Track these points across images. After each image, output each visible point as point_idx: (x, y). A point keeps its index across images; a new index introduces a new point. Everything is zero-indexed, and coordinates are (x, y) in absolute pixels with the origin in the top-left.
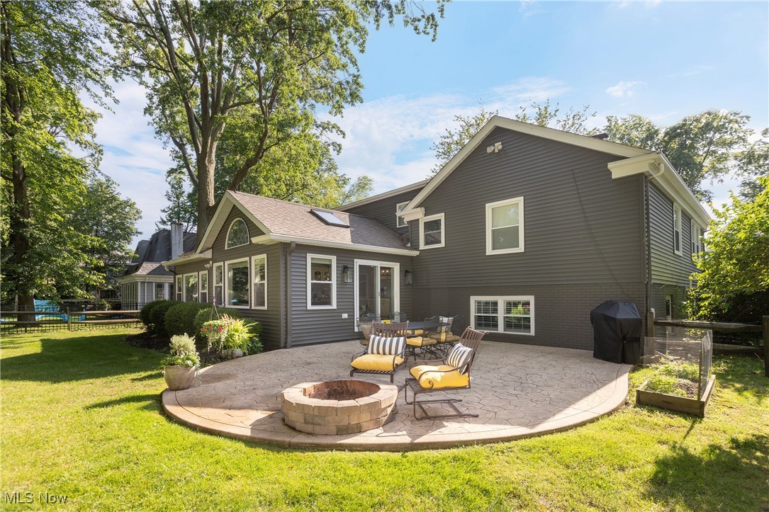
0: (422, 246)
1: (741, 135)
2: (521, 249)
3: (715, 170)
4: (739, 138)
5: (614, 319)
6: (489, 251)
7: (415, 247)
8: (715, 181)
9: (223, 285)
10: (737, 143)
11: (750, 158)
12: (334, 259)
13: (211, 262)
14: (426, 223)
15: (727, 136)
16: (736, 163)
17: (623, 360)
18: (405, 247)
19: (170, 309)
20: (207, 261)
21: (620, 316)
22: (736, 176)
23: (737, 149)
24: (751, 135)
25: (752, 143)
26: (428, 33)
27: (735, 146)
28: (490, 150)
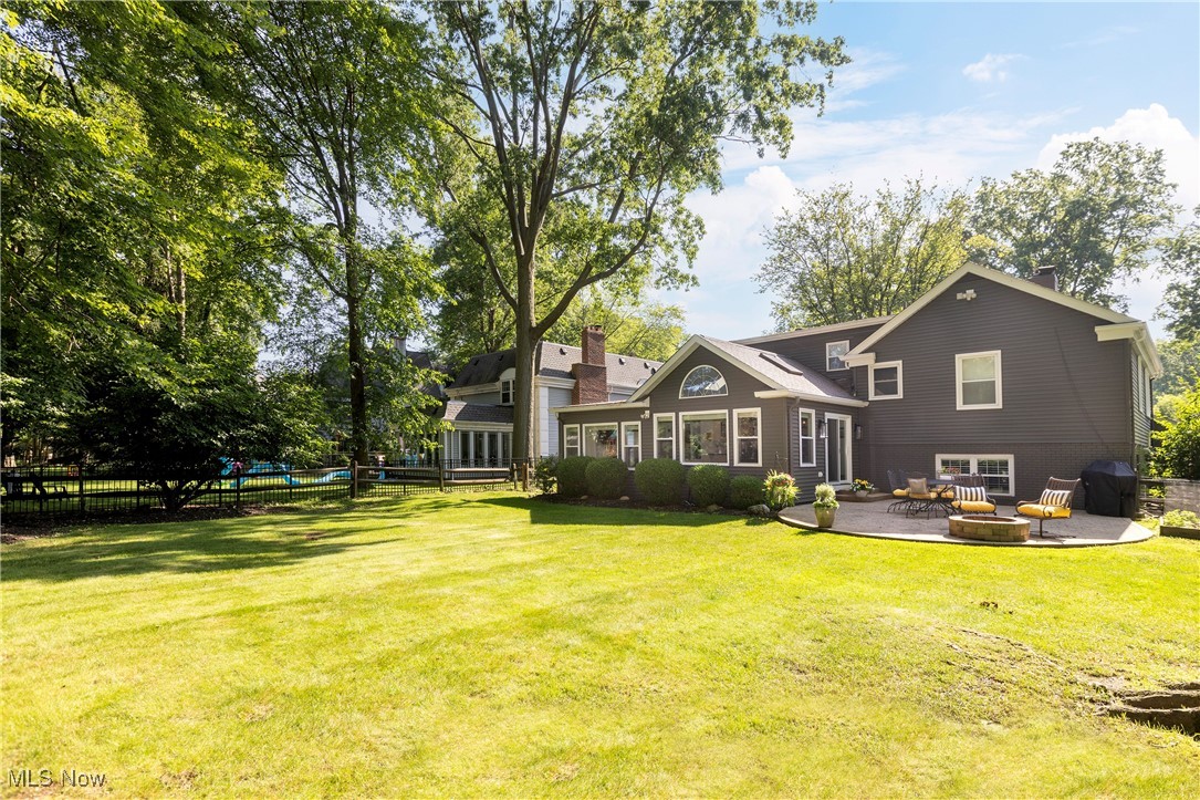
0: (872, 397)
1: (1166, 212)
2: (999, 404)
3: (1129, 264)
4: (1163, 217)
5: (1114, 477)
6: (960, 406)
7: (865, 398)
8: (1129, 280)
9: (674, 439)
10: (1159, 224)
11: (1179, 249)
12: (813, 412)
13: (647, 412)
14: (876, 371)
15: (1146, 216)
16: (1160, 254)
17: (1122, 515)
18: (851, 396)
19: (590, 464)
20: (642, 410)
21: (1118, 474)
22: (1158, 274)
23: (1160, 233)
24: (1179, 212)
25: (1183, 226)
26: (812, 106)
27: (1156, 229)
28: (960, 296)
